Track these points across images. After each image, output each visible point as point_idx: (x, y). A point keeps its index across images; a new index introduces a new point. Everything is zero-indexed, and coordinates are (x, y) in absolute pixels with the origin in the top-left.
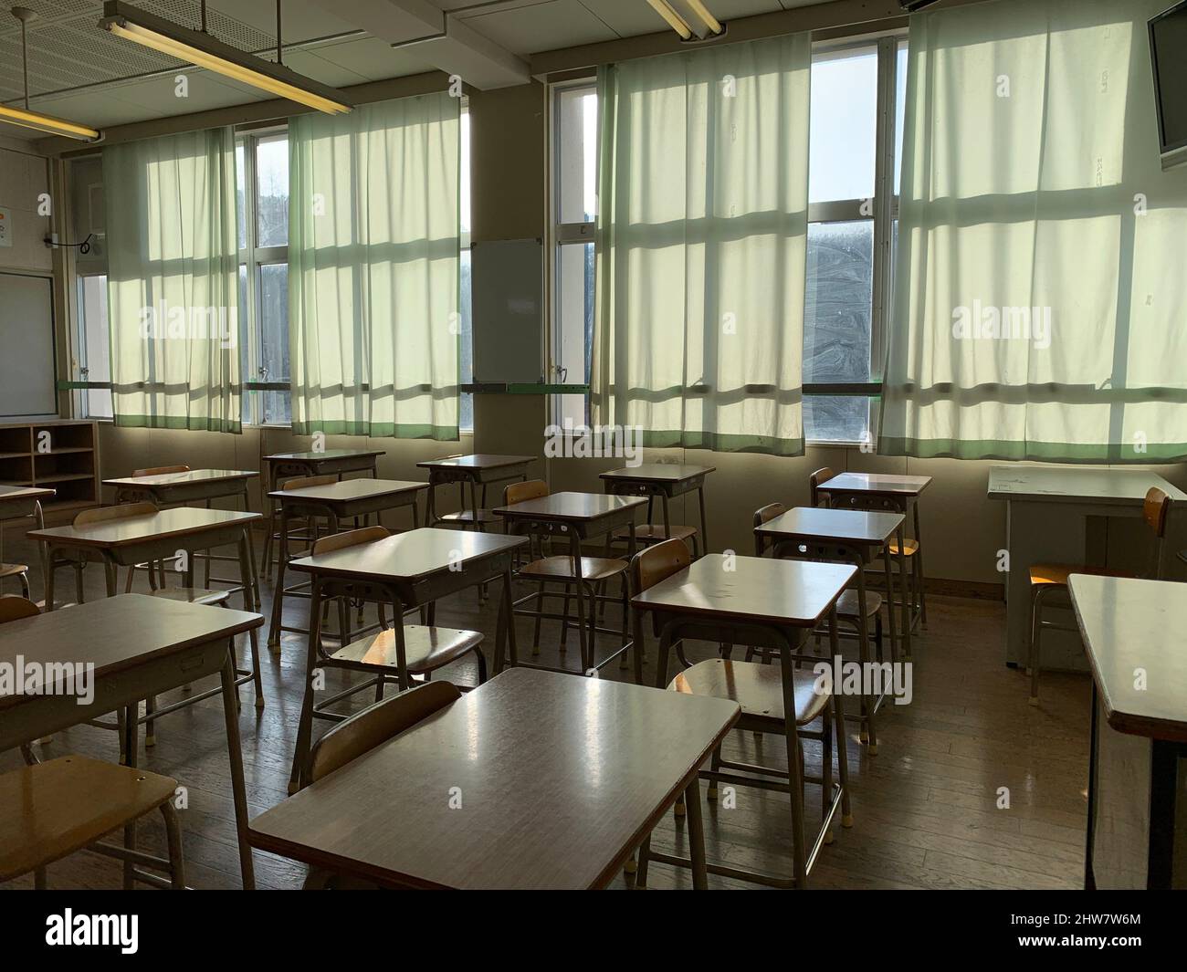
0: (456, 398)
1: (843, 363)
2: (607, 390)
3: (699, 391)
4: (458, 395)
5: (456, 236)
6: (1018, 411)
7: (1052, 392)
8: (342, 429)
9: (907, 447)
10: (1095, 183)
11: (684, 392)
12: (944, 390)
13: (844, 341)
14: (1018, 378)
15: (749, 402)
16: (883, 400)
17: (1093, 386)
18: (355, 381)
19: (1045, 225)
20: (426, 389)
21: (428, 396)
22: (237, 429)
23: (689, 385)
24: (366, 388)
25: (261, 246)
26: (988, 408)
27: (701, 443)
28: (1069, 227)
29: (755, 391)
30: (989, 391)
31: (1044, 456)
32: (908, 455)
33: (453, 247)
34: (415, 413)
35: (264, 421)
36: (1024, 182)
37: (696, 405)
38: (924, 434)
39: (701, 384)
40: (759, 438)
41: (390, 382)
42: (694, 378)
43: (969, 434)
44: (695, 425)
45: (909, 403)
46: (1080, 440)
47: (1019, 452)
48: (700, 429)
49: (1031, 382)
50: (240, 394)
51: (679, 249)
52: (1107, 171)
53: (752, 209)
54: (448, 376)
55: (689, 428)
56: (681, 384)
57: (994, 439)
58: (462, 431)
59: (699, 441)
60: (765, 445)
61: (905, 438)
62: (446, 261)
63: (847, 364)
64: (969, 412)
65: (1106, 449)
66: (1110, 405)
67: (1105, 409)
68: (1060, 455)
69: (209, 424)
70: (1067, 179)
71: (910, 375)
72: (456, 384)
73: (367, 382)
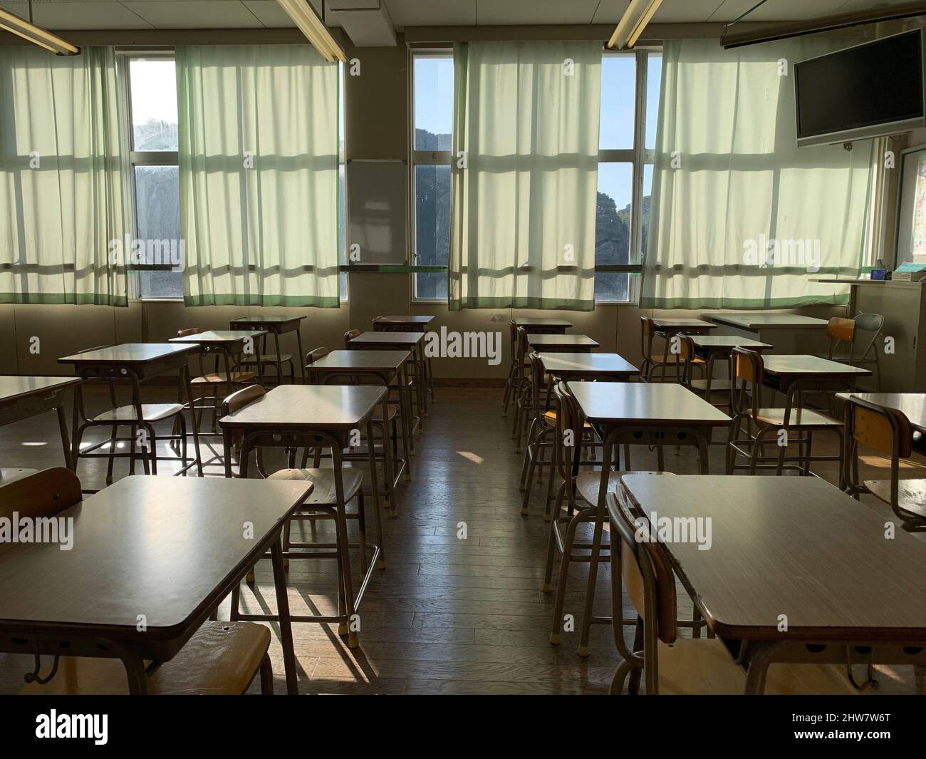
0: (336, 276)
1: (613, 252)
2: (463, 269)
3: (527, 270)
4: (338, 274)
5: (336, 154)
6: (719, 281)
7: (737, 269)
8: (230, 301)
9: (656, 303)
10: (761, 152)
11: (515, 271)
12: (678, 269)
13: (614, 239)
14: (719, 262)
15: (560, 277)
16: (643, 276)
17: (758, 266)
18: (244, 263)
19: (735, 173)
20: (308, 269)
21: (310, 274)
22: (123, 302)
23: (519, 266)
24: (252, 268)
25: (137, 149)
26: (703, 278)
27: (526, 305)
28: (748, 176)
29: (564, 270)
30: (704, 269)
31: (732, 306)
32: (656, 308)
33: (333, 162)
34: (301, 287)
35: (140, 296)
36: (724, 148)
37: (523, 280)
38: (669, 296)
39: (527, 265)
40: (565, 300)
41: (277, 263)
42: (522, 262)
43: (693, 295)
44: (523, 293)
45: (658, 277)
46: (750, 297)
47: (719, 305)
48: (526, 296)
49: (727, 264)
50: (126, 274)
51: (512, 175)
52: (767, 145)
53: (562, 151)
54: (330, 259)
55: (518, 295)
56: (513, 265)
57: (705, 297)
58: (342, 300)
59: (525, 303)
60: (569, 305)
61: (655, 298)
62: (327, 172)
63: (616, 252)
64: (694, 281)
65: (763, 302)
66: (765, 277)
67: (762, 280)
68: (739, 305)
69: (97, 299)
70: (747, 148)
71: (659, 260)
72: (336, 265)
73: (253, 264)
